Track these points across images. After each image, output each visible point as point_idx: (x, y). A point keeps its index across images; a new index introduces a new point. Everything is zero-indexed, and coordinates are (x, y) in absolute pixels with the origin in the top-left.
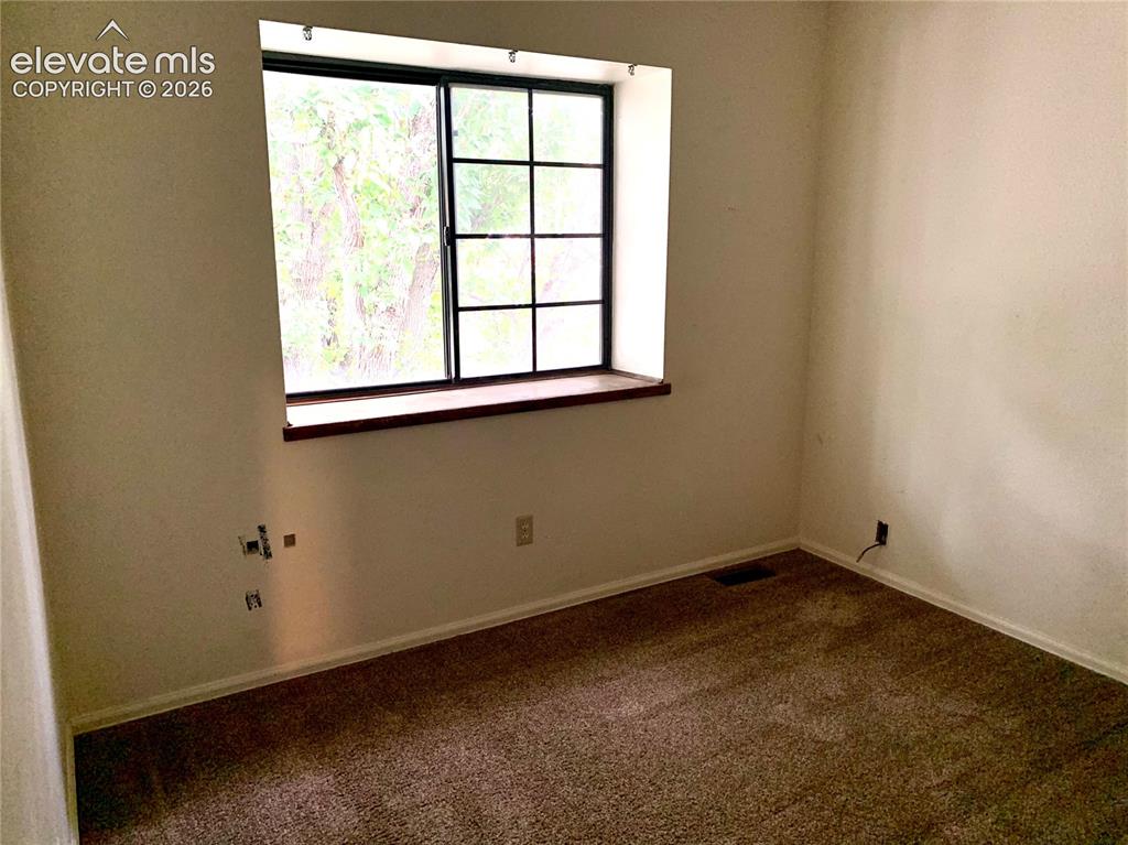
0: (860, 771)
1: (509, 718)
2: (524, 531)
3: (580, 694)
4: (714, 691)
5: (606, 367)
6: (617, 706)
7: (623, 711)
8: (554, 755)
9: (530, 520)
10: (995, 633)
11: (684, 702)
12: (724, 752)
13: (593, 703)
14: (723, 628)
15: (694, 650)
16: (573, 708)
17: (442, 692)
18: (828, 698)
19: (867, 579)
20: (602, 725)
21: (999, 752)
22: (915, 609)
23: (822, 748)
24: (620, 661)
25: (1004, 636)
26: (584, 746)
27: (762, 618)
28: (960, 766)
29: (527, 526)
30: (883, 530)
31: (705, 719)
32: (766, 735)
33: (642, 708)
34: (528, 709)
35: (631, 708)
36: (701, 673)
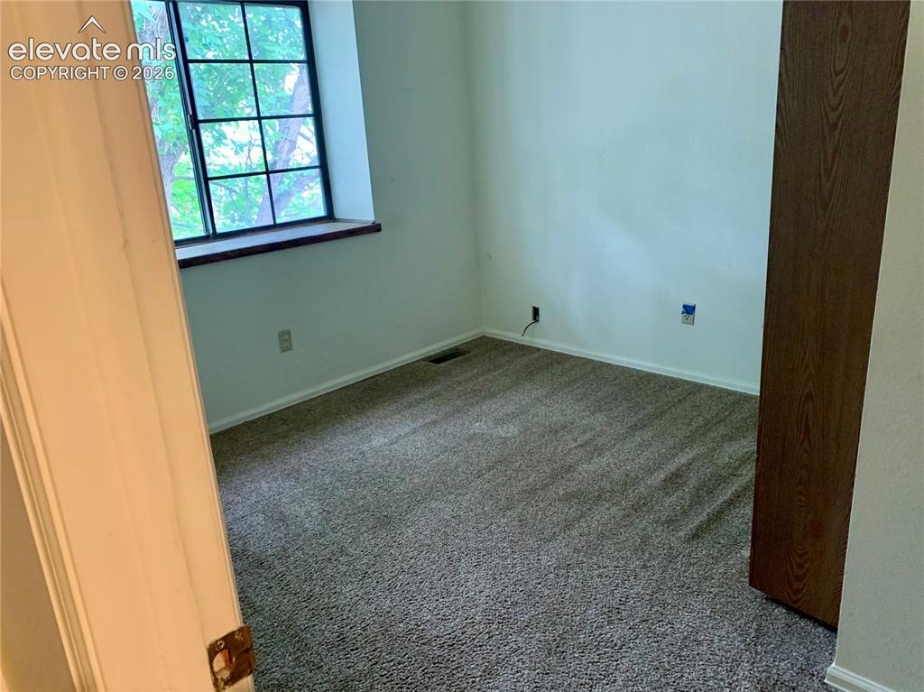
0: (528, 448)
1: (293, 462)
2: (285, 341)
3: (342, 440)
4: (434, 423)
5: (330, 216)
6: (370, 442)
7: (374, 443)
8: (329, 475)
9: (288, 333)
10: (609, 364)
11: (414, 431)
12: (443, 453)
13: (352, 443)
14: (437, 388)
15: (418, 403)
16: (338, 448)
17: (240, 454)
18: (508, 415)
19: (529, 347)
20: (360, 453)
21: (611, 425)
22: (561, 358)
23: (505, 441)
24: (368, 417)
25: (614, 365)
26: (349, 467)
27: (461, 378)
28: (587, 436)
29: (287, 337)
30: (536, 311)
31: (429, 438)
32: (469, 440)
33: (386, 440)
34: (306, 454)
35: (379, 441)
36: (424, 415)
